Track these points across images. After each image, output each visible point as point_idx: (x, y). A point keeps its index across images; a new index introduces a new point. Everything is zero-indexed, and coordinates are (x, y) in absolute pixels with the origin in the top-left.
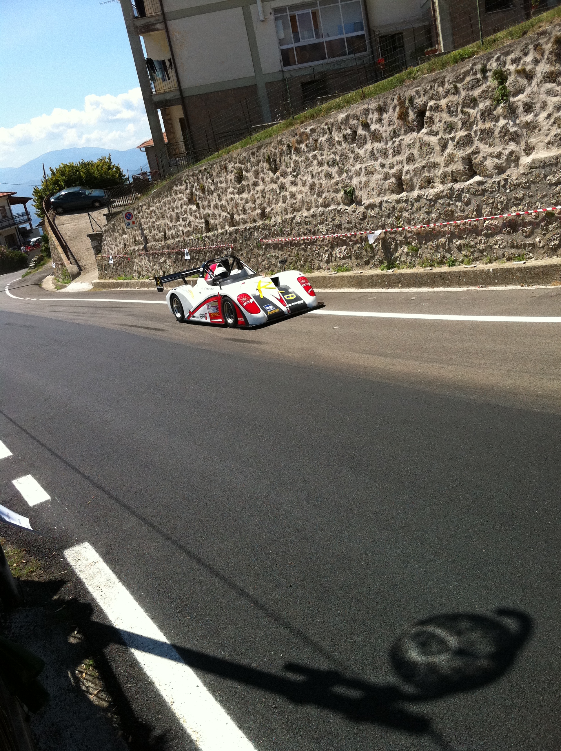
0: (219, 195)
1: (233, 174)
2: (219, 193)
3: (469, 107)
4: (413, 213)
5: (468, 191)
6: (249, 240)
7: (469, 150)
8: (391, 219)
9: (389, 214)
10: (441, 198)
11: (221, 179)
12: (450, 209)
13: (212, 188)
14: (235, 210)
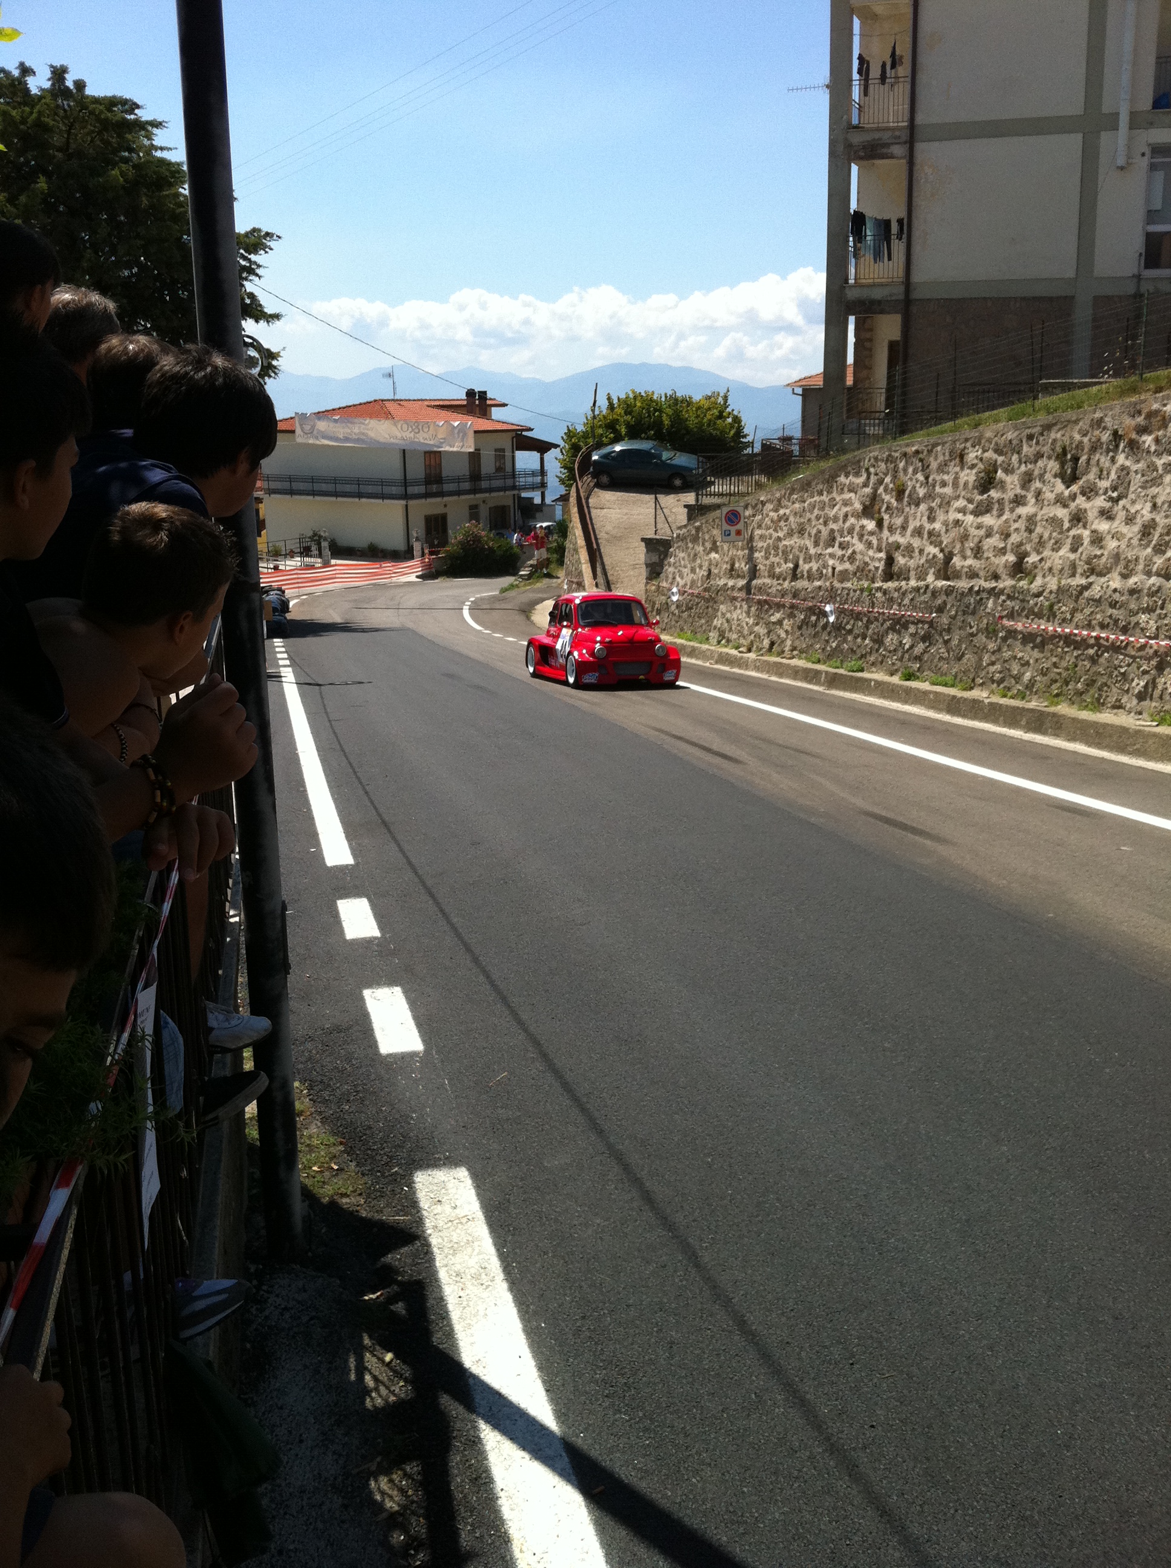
0: (931, 510)
1: (974, 471)
2: (934, 505)
6: (973, 613)
11: (946, 477)
13: (921, 492)
14: (958, 546)
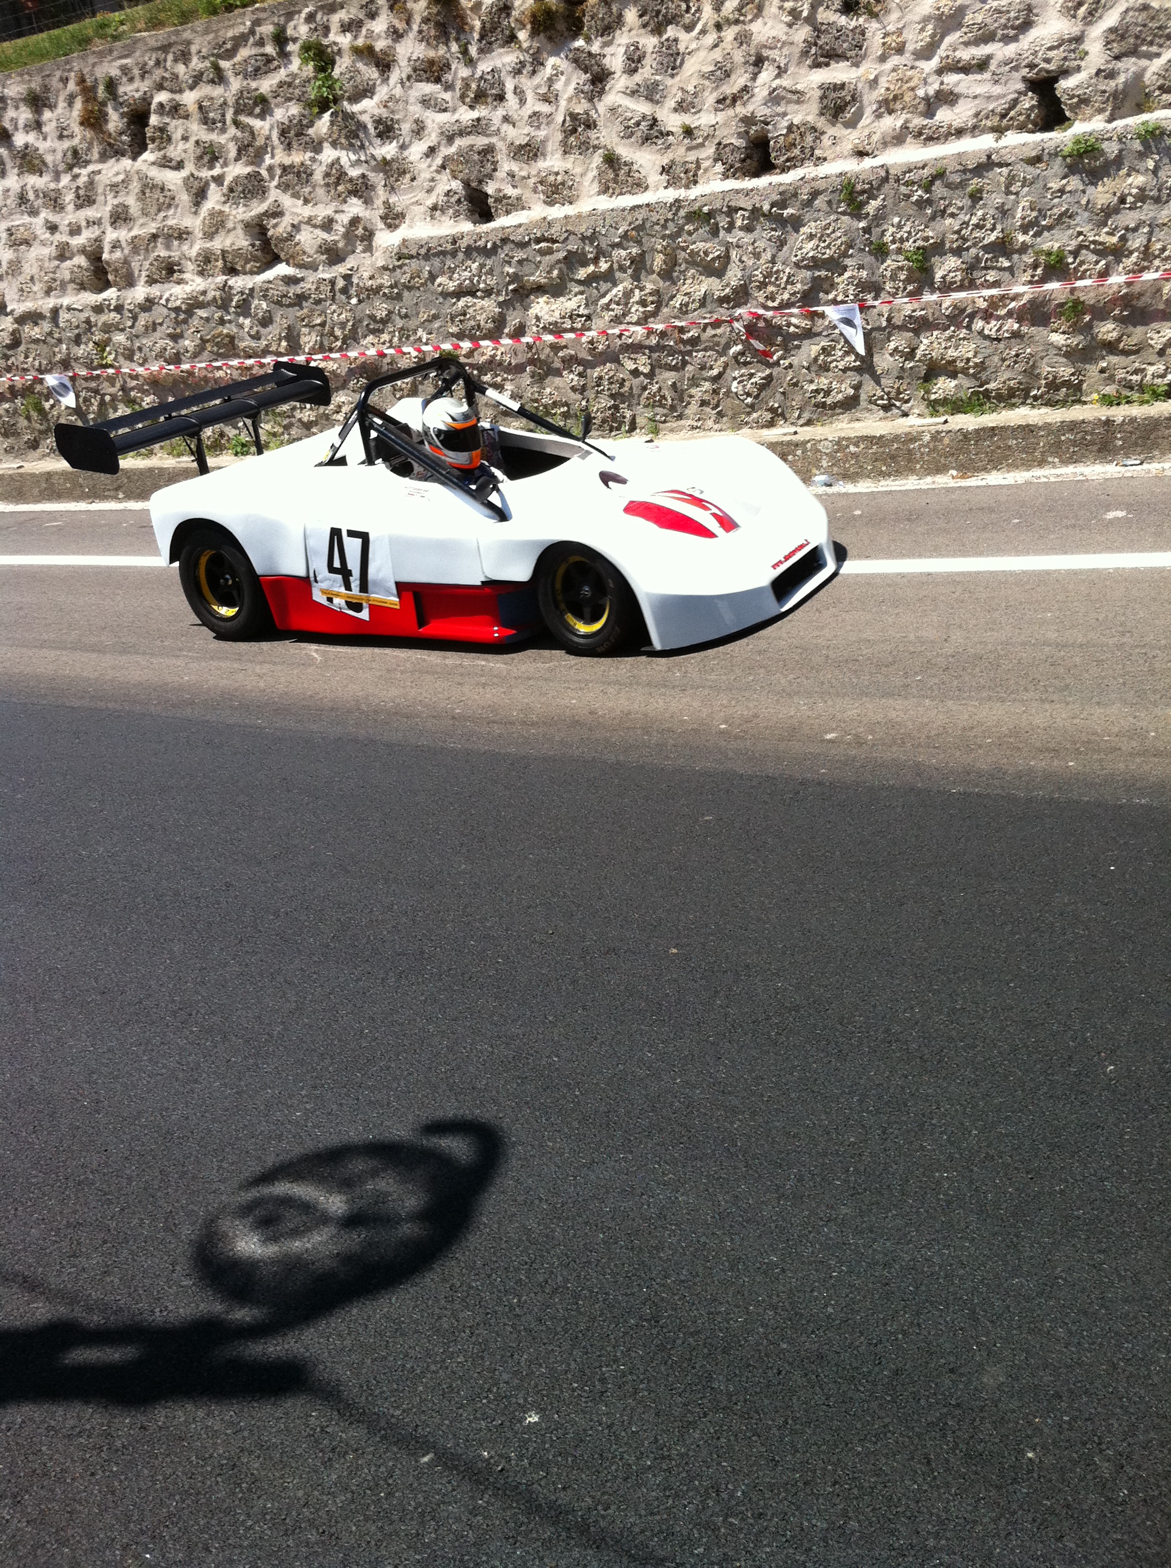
3: (250, 114)
4: (137, 337)
5: (265, 297)
7: (258, 208)
8: (83, 346)
9: (78, 336)
10: (202, 305)
12: (225, 331)
